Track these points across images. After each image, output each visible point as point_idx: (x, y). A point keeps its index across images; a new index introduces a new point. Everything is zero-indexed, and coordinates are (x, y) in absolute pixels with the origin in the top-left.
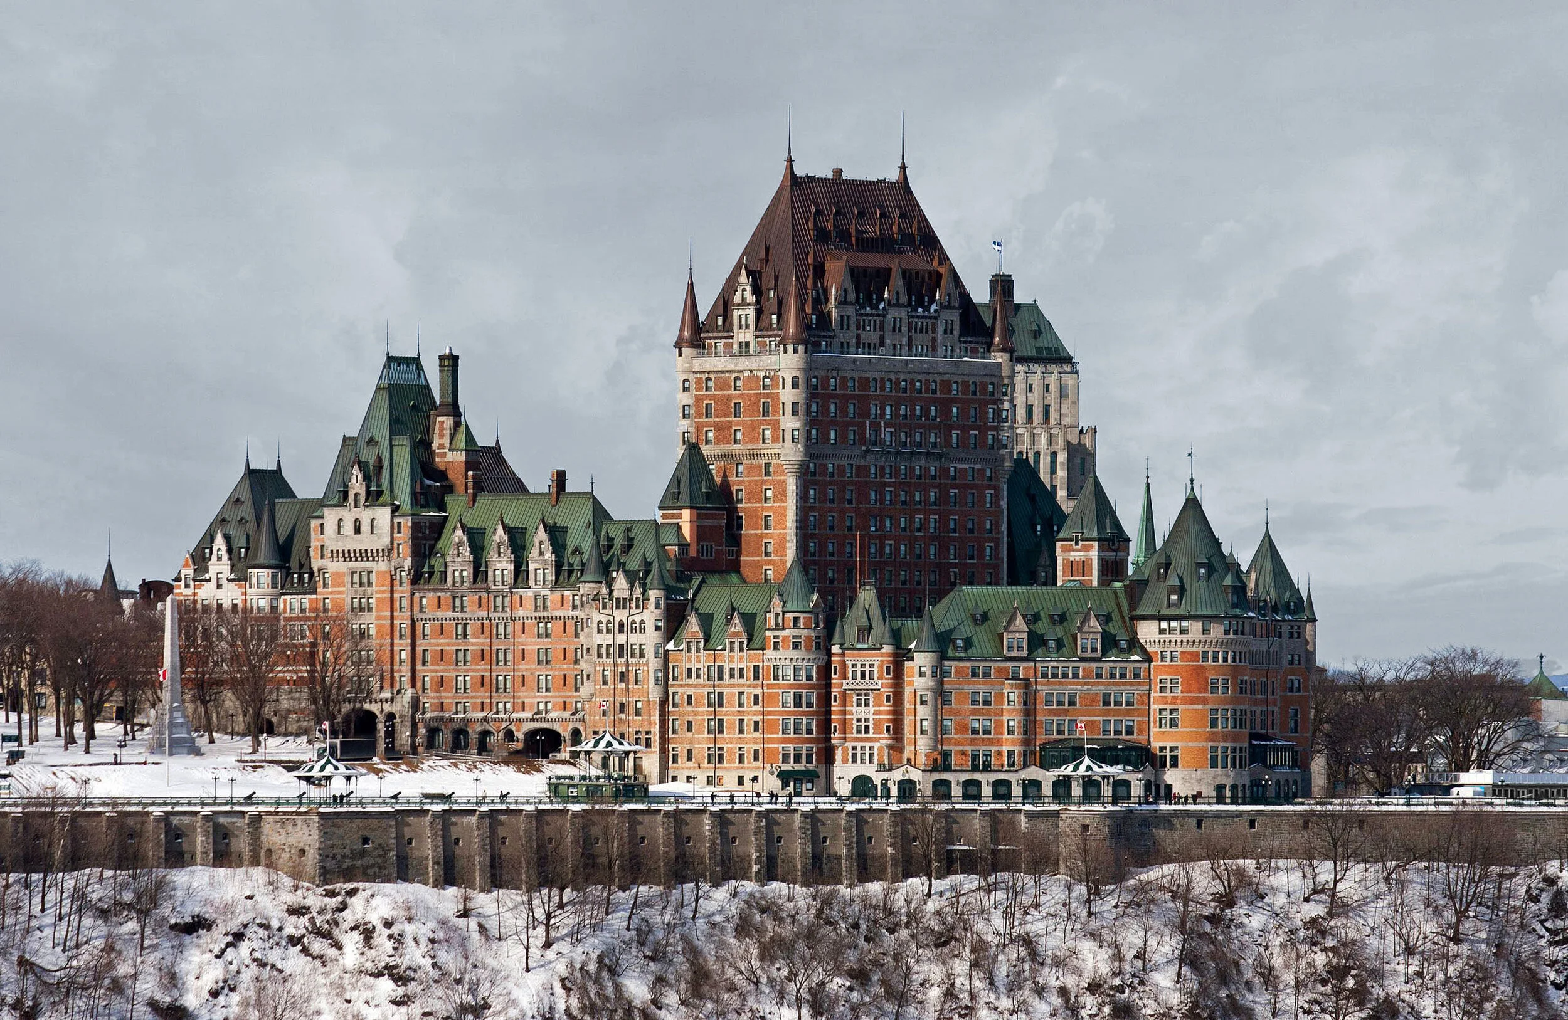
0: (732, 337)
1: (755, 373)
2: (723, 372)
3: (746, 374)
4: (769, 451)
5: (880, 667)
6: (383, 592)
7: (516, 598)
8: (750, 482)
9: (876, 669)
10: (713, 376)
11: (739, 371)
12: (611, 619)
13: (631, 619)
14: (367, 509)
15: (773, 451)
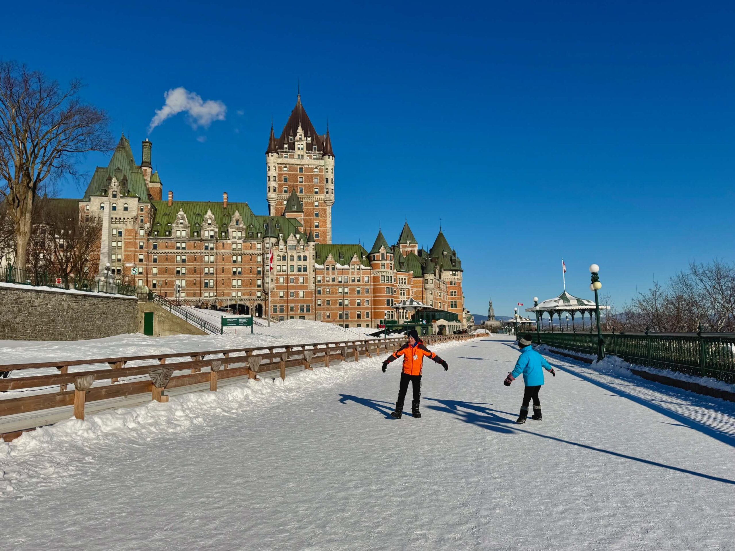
0: (294, 153)
1: (311, 166)
2: (293, 164)
3: (306, 166)
4: (318, 197)
5: (408, 279)
6: (130, 239)
7: (221, 244)
8: (307, 209)
9: (406, 280)
10: (288, 166)
11: (302, 165)
12: (286, 254)
13: (298, 254)
14: (121, 199)
15: (320, 197)
